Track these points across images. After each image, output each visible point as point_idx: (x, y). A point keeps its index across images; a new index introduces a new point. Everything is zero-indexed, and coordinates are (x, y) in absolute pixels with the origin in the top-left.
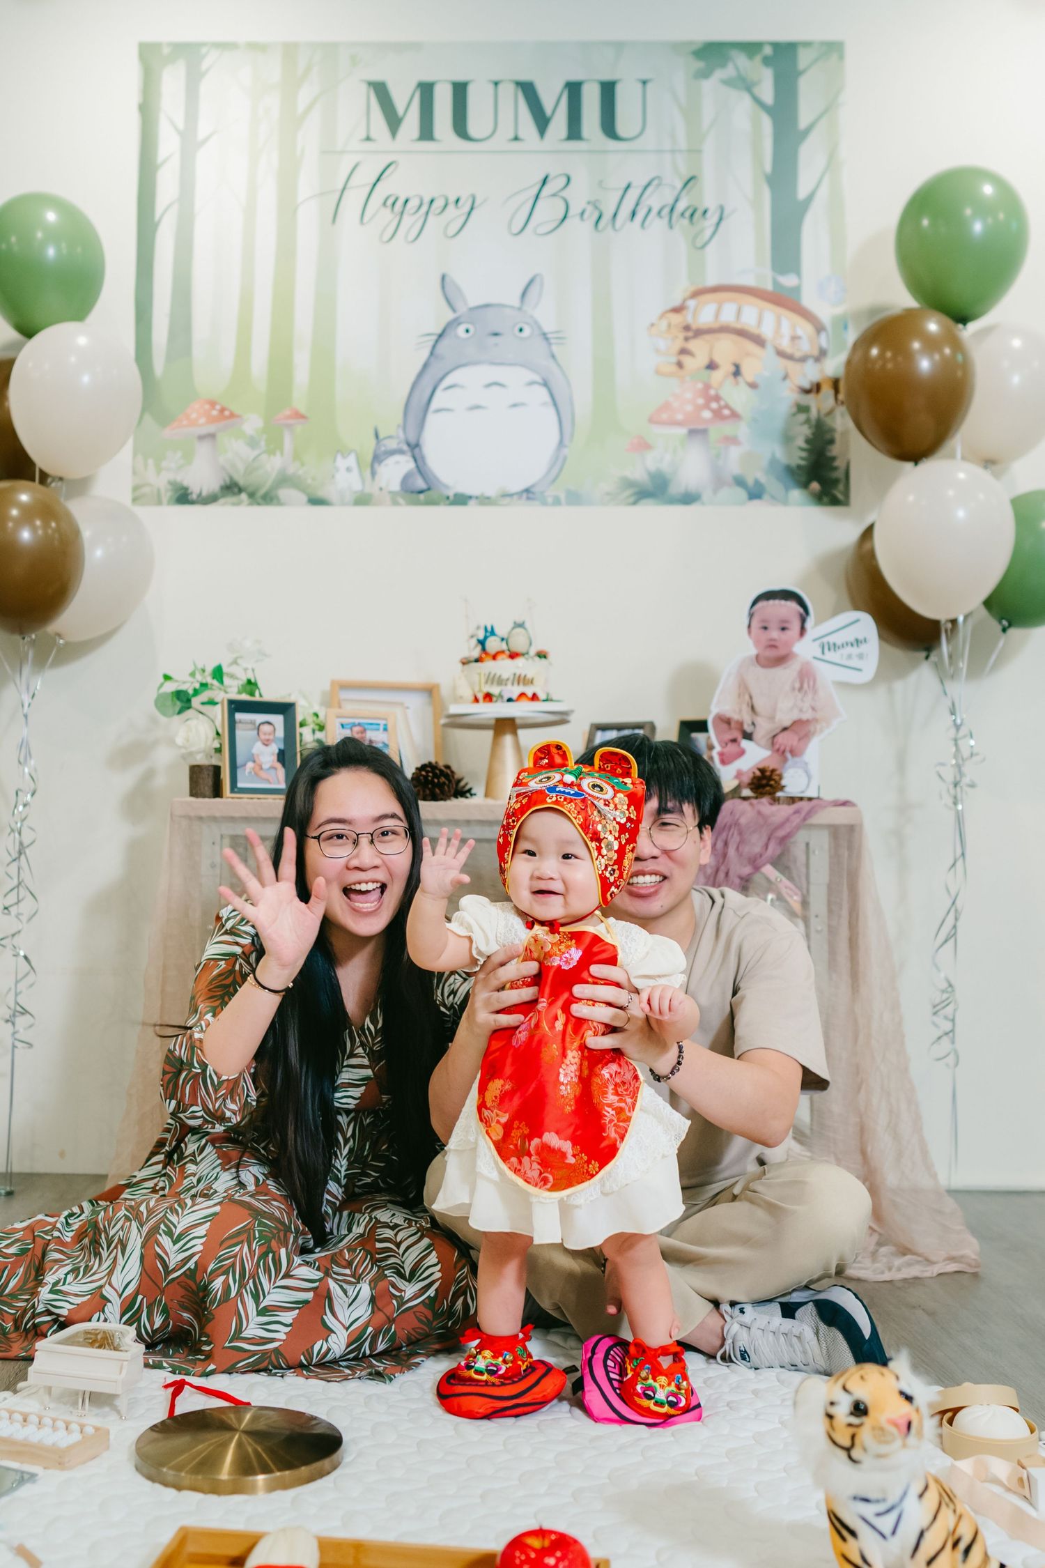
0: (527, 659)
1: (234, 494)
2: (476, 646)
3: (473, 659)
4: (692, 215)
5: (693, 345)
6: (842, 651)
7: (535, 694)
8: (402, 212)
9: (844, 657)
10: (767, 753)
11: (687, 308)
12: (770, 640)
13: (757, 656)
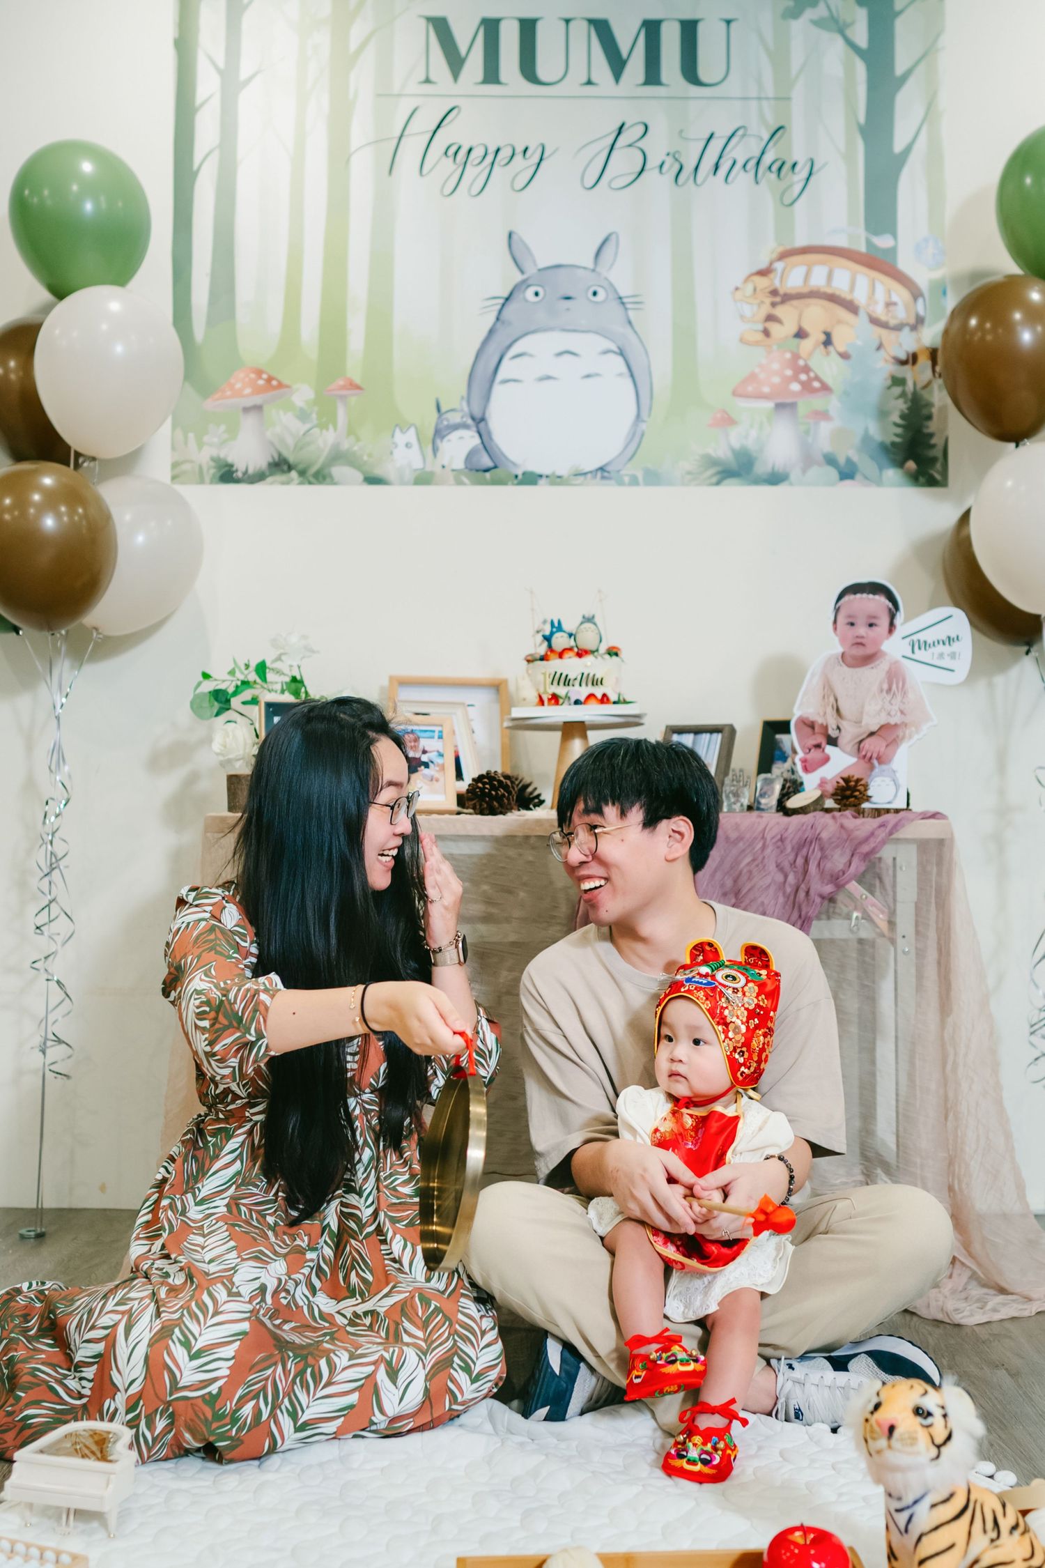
0: (596, 657)
1: (283, 472)
2: (543, 641)
3: (538, 657)
4: (780, 169)
5: (780, 311)
6: (933, 650)
7: (604, 695)
8: (466, 163)
9: (936, 656)
10: (853, 760)
11: (775, 270)
12: (857, 637)
13: (843, 655)
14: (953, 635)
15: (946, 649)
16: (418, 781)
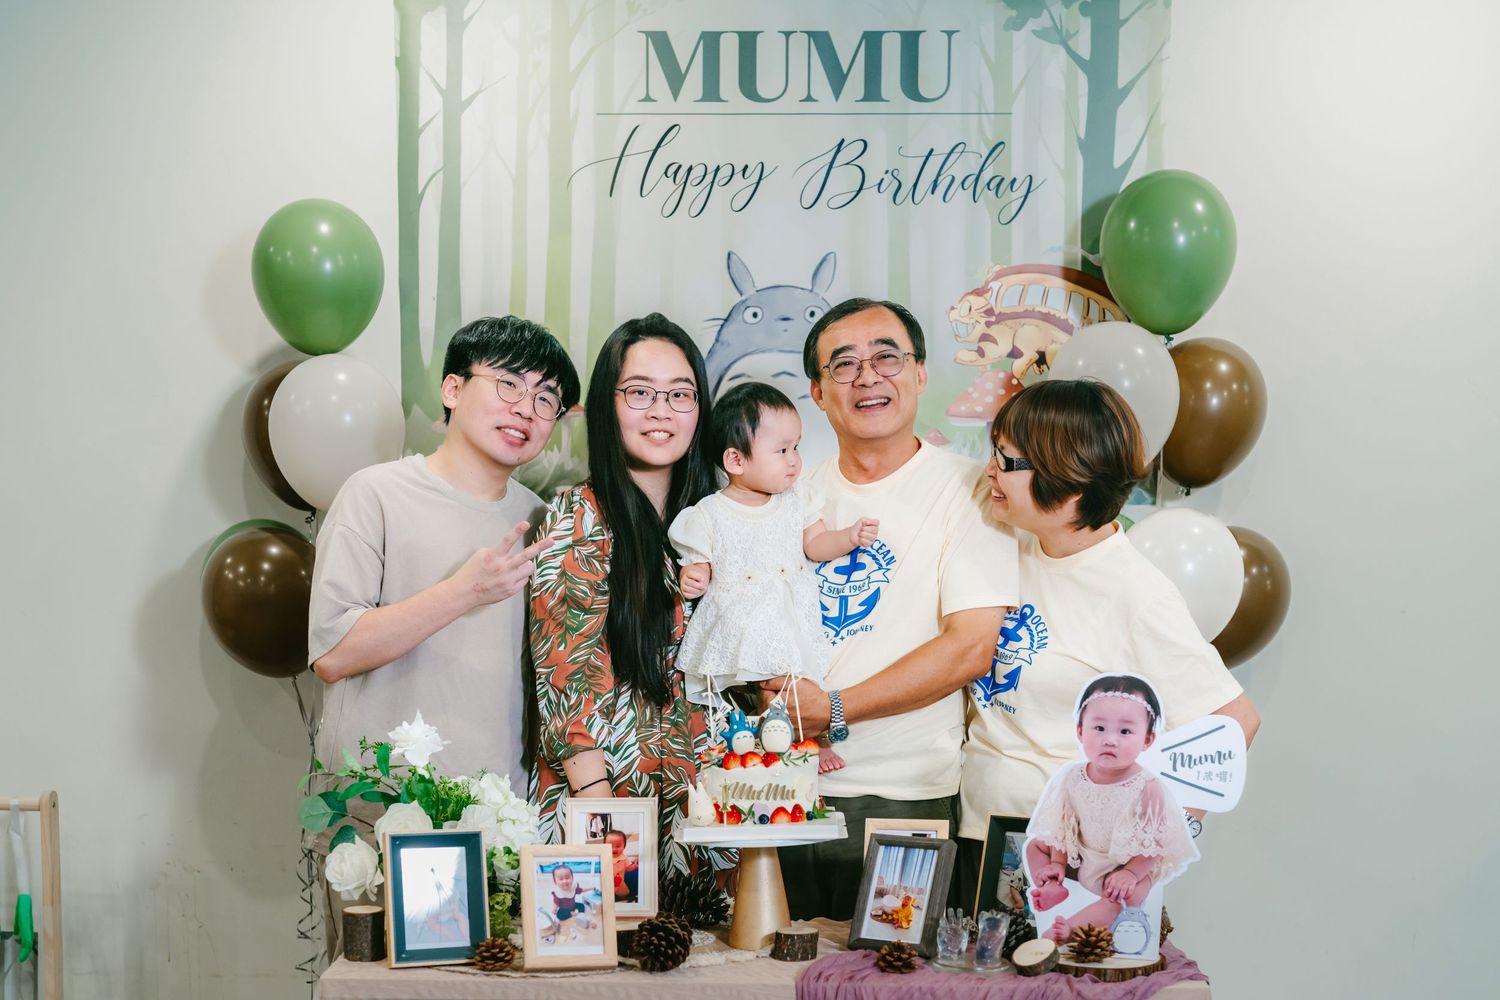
0: (786, 765)
3: (715, 761)
5: (993, 331)
6: (1199, 767)
7: (797, 808)
8: (685, 183)
9: (1202, 775)
10: (1098, 898)
11: (992, 287)
12: (1107, 745)
13: (1088, 765)
14: (1224, 751)
15: (1216, 768)
16: (571, 930)
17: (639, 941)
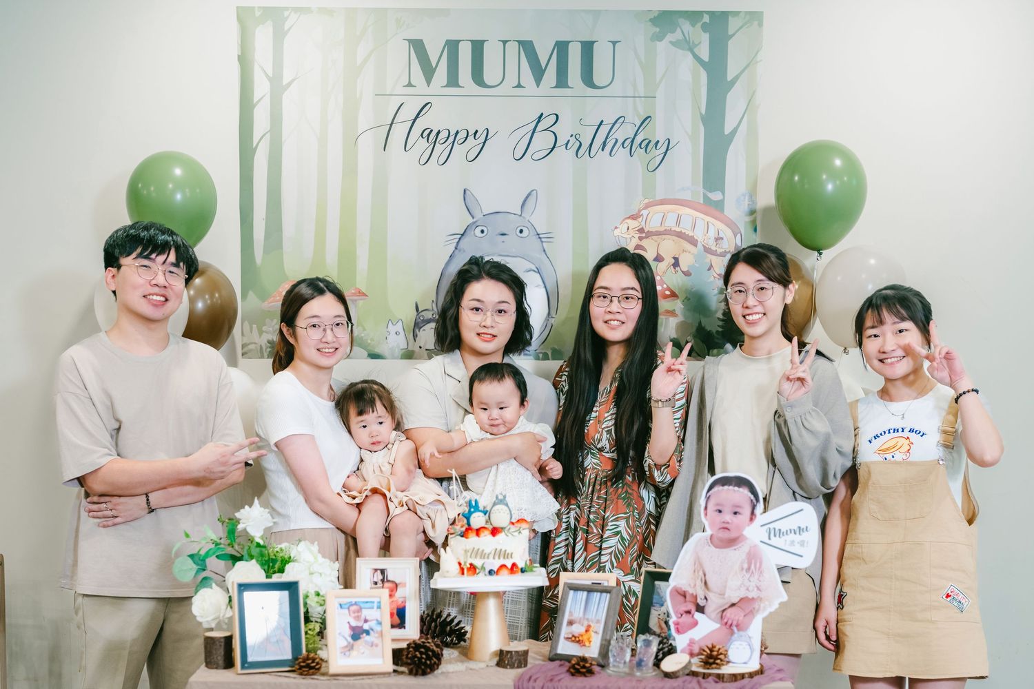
3: (458, 534)
4: (647, 146)
5: (644, 243)
6: (786, 537)
7: (514, 565)
8: (435, 142)
9: (788, 542)
11: (642, 214)
12: (724, 522)
13: (711, 536)
14: (803, 526)
15: (797, 538)
16: (361, 647)
17: (407, 655)
